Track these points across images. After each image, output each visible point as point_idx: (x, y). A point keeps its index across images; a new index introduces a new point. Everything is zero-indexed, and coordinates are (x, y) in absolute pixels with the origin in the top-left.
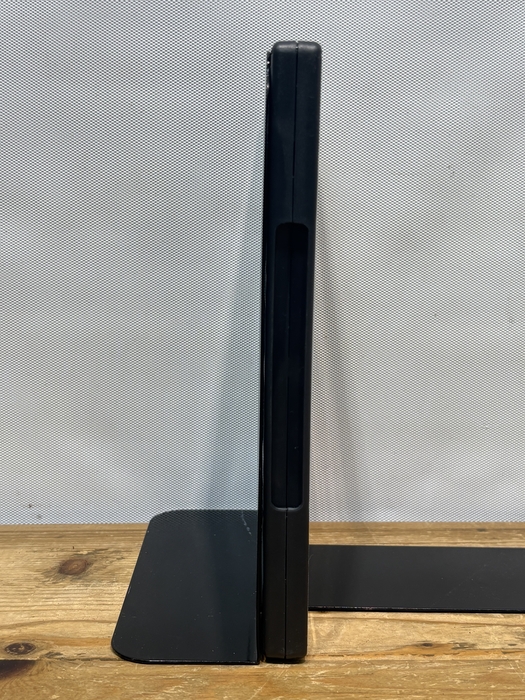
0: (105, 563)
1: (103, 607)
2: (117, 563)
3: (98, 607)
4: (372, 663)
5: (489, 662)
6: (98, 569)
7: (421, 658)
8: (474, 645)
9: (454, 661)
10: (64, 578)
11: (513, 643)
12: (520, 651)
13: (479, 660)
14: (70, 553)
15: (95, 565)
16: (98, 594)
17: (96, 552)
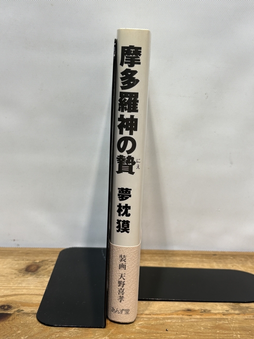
0: (46, 267)
4: (164, 319)
5: (216, 319)
6: (43, 270)
7: (186, 317)
8: (210, 311)
9: (201, 319)
10: (28, 273)
11: (228, 310)
12: (231, 314)
13: (212, 318)
14: (31, 262)
15: (42, 268)
16: (42, 282)
17: (43, 261)
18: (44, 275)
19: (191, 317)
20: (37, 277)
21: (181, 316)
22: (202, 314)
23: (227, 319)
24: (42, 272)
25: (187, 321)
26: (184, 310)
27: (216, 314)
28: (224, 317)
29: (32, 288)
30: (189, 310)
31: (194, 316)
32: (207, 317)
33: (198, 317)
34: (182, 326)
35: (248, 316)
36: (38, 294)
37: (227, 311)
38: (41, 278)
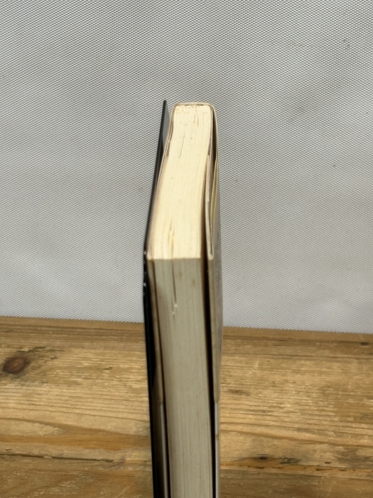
0: (41, 362)
1: (32, 407)
2: (50, 363)
3: (28, 407)
6: (34, 369)
7: (254, 470)
8: (298, 460)
9: (277, 474)
10: (6, 376)
11: (329, 461)
12: (331, 469)
13: (295, 475)
14: (14, 350)
15: (33, 364)
16: (30, 394)
17: (36, 349)
18: (34, 381)
19: (261, 471)
20: (23, 385)
21: (245, 468)
22: (281, 466)
23: (321, 477)
24: (32, 374)
25: (252, 477)
26: (255, 459)
27: (305, 468)
28: (317, 473)
29: (11, 405)
30: (263, 458)
31: (266, 470)
32: (289, 472)
33: (274, 471)
34: (239, 484)
35: (360, 474)
36: (20, 417)
37: (326, 463)
38: (28, 386)
